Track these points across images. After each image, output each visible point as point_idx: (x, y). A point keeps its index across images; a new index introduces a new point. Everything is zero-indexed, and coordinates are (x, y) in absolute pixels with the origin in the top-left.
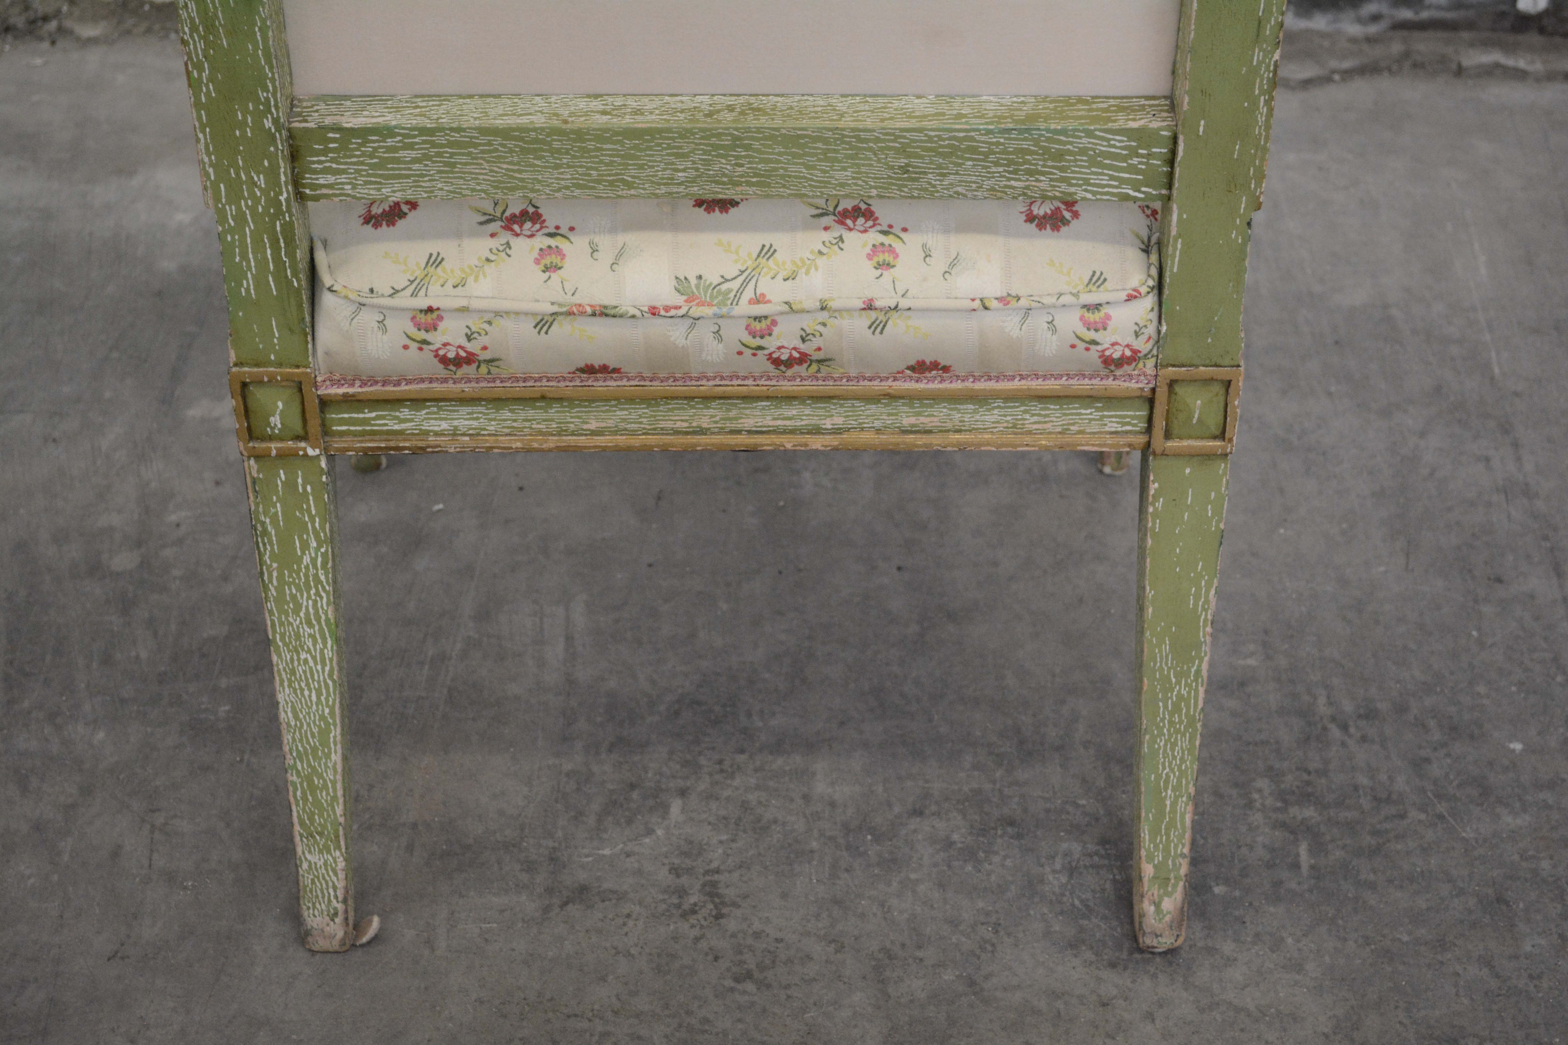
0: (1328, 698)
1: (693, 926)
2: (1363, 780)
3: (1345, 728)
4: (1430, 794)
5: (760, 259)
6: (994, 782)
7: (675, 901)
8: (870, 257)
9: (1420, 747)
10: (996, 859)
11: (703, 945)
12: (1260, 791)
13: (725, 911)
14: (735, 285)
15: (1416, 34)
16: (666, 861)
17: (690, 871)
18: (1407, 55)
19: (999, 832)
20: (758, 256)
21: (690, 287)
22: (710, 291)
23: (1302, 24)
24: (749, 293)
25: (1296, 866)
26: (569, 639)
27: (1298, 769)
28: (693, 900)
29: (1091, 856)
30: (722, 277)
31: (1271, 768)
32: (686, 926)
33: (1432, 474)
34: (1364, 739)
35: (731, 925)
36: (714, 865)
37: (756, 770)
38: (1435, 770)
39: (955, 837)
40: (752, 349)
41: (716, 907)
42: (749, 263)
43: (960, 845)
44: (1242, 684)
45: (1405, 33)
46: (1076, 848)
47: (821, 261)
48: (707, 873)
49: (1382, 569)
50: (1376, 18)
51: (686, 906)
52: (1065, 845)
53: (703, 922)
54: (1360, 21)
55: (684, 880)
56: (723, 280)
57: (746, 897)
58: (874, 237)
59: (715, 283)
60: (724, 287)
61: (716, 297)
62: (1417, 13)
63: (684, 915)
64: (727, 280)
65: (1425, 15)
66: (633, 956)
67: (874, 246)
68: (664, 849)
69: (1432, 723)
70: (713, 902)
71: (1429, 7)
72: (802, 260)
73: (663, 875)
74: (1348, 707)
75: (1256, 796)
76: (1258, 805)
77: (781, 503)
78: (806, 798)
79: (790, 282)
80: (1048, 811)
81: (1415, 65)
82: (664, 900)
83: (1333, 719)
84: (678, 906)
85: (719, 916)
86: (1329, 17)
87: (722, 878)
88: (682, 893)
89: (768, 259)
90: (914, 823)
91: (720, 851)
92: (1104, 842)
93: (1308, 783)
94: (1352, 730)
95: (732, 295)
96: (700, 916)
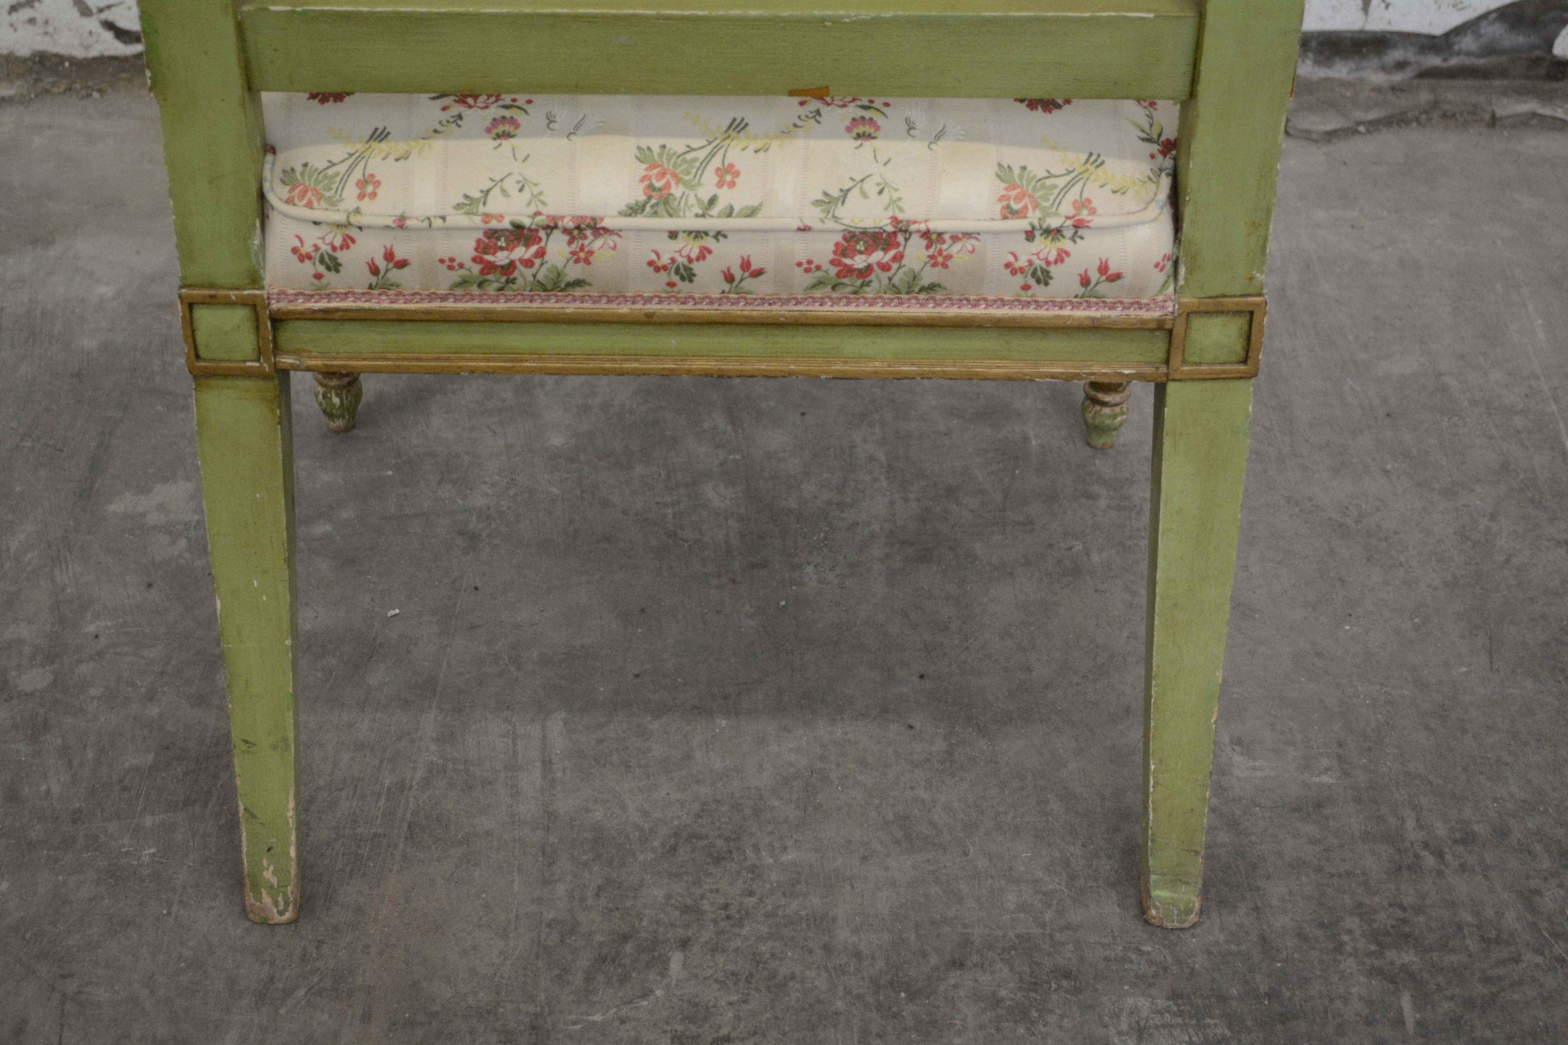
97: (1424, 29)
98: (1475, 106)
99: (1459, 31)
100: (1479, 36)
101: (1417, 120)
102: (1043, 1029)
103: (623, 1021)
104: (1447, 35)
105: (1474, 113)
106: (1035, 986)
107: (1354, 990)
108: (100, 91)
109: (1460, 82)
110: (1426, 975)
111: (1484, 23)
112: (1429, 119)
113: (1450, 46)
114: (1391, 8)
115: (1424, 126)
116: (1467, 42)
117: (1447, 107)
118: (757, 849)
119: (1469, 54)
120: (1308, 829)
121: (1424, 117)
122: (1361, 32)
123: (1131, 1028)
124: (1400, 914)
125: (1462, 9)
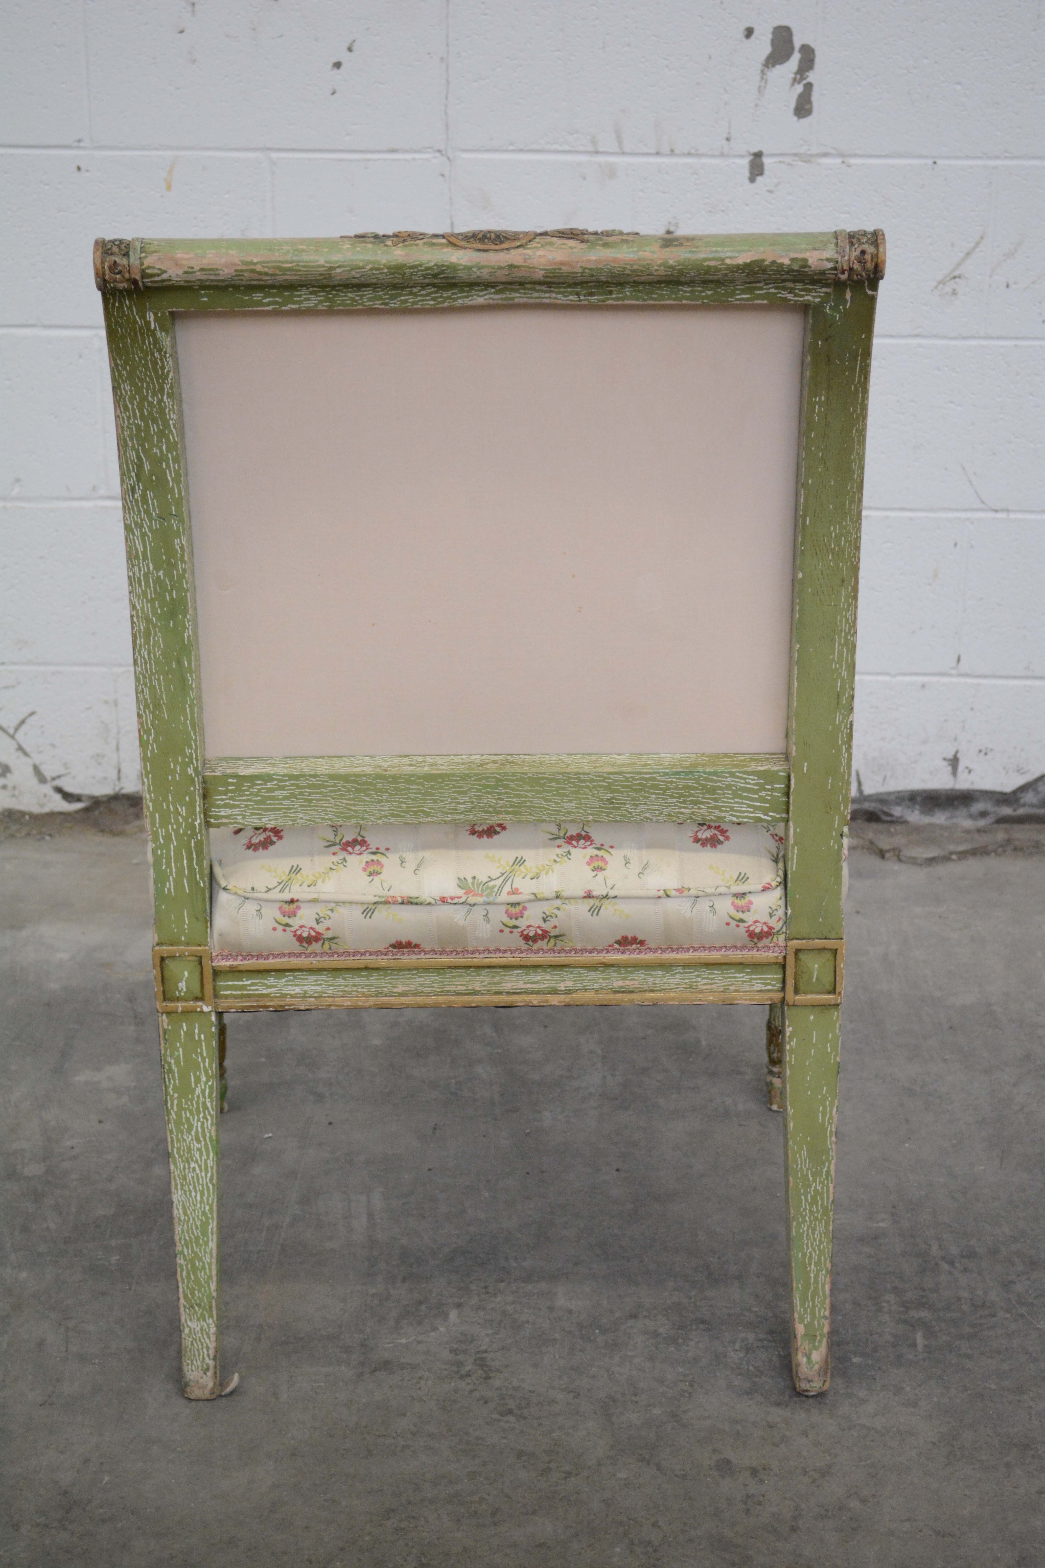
0: (940, 1246)
1: (468, 1384)
2: (965, 1295)
3: (952, 1263)
4: (1014, 1302)
5: (515, 866)
6: (690, 1298)
7: (454, 1368)
8: (588, 864)
9: (1007, 1274)
10: (692, 1343)
11: (477, 1394)
12: (888, 1302)
13: (492, 1375)
14: (498, 883)
15: (1016, 826)
16: (446, 1346)
17: (465, 1352)
18: (1009, 841)
19: (694, 1327)
20: (514, 864)
21: (467, 884)
22: (481, 886)
23: (926, 820)
24: (507, 888)
25: (914, 1345)
26: (370, 1216)
27: (915, 1288)
28: (468, 1368)
29: (761, 1340)
30: (489, 877)
31: (896, 1288)
32: (464, 1384)
33: (1021, 1109)
34: (966, 1270)
35: (497, 1383)
36: (483, 1348)
37: (513, 1292)
38: (1019, 1288)
39: (661, 1330)
40: (510, 927)
41: (485, 1372)
42: (508, 868)
43: (665, 1335)
44: (876, 1238)
45: (1007, 826)
46: (751, 1337)
47: (556, 867)
48: (478, 1352)
49: (982, 1168)
50: (983, 814)
51: (463, 1372)
52: (742, 1335)
53: (475, 1381)
54: (971, 816)
55: (461, 1357)
56: (490, 879)
57: (507, 1366)
58: (591, 851)
59: (485, 881)
60: (490, 884)
61: (486, 890)
62: (1015, 810)
63: (462, 1377)
64: (493, 880)
65: (1021, 811)
66: (424, 1401)
67: (591, 857)
68: (446, 1339)
69: (1016, 1260)
70: (482, 1370)
71: (1024, 805)
72: (543, 866)
73: (446, 1354)
74: (954, 1250)
75: (884, 1304)
76: (885, 1310)
77: (528, 1131)
78: (551, 1309)
79: (535, 880)
80: (730, 1315)
81: (1015, 849)
82: (446, 1369)
83: (943, 1258)
84: (458, 1372)
85: (488, 1378)
86: (947, 814)
87: (489, 1356)
88: (460, 1364)
89: (520, 866)
90: (631, 1322)
91: (487, 1340)
92: (771, 1332)
93: (923, 1297)
94: (957, 1265)
95: (496, 889)
96: (473, 1378)
97: (998, 788)
98: (1037, 842)
99: (1023, 789)
100: (1037, 792)
101: (995, 851)
102: (685, 1347)
103: (419, 1342)
104: (1015, 792)
105: (1037, 847)
106: (682, 1327)
107: (886, 1330)
108: (50, 835)
109: (1027, 827)
110: (934, 1323)
111: (1040, 783)
112: (1005, 851)
113: (1017, 800)
114: (972, 773)
115: (1000, 855)
116: (1029, 797)
117: (1016, 843)
118: (507, 1259)
119: (1032, 806)
120: (867, 1250)
121: (1000, 850)
122: (952, 790)
123: (741, 1347)
124: (922, 1293)
125: (1024, 773)
